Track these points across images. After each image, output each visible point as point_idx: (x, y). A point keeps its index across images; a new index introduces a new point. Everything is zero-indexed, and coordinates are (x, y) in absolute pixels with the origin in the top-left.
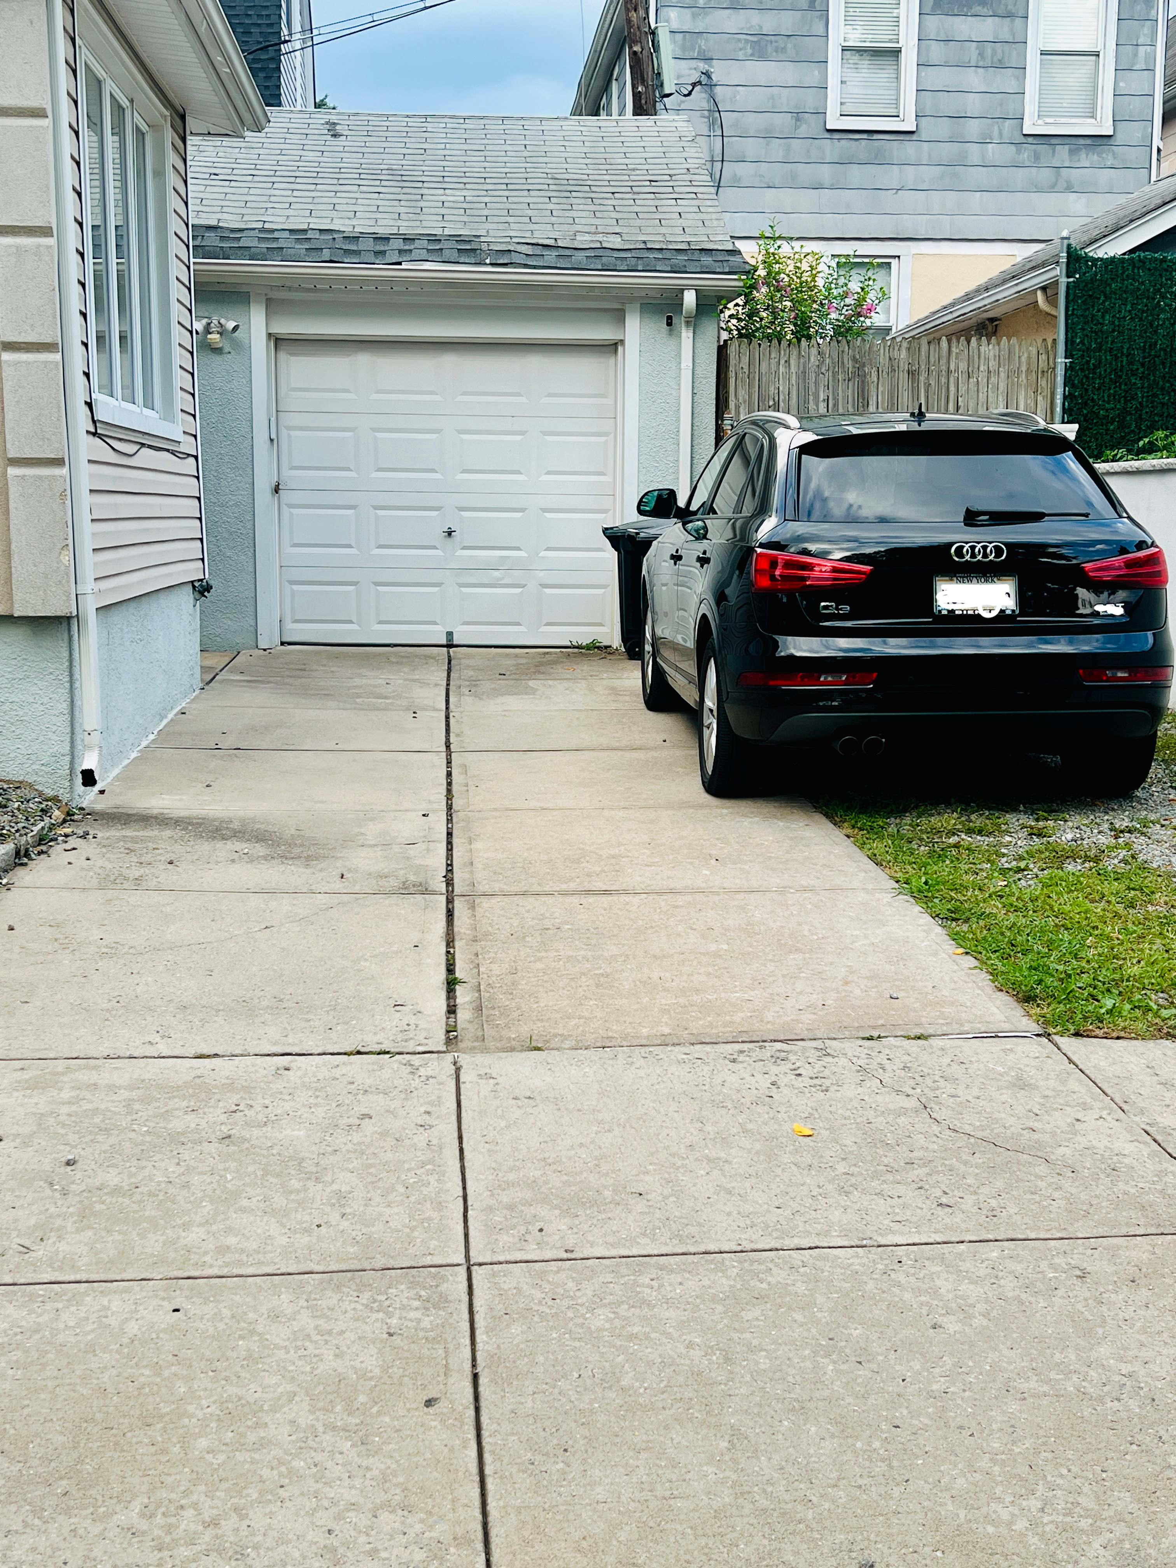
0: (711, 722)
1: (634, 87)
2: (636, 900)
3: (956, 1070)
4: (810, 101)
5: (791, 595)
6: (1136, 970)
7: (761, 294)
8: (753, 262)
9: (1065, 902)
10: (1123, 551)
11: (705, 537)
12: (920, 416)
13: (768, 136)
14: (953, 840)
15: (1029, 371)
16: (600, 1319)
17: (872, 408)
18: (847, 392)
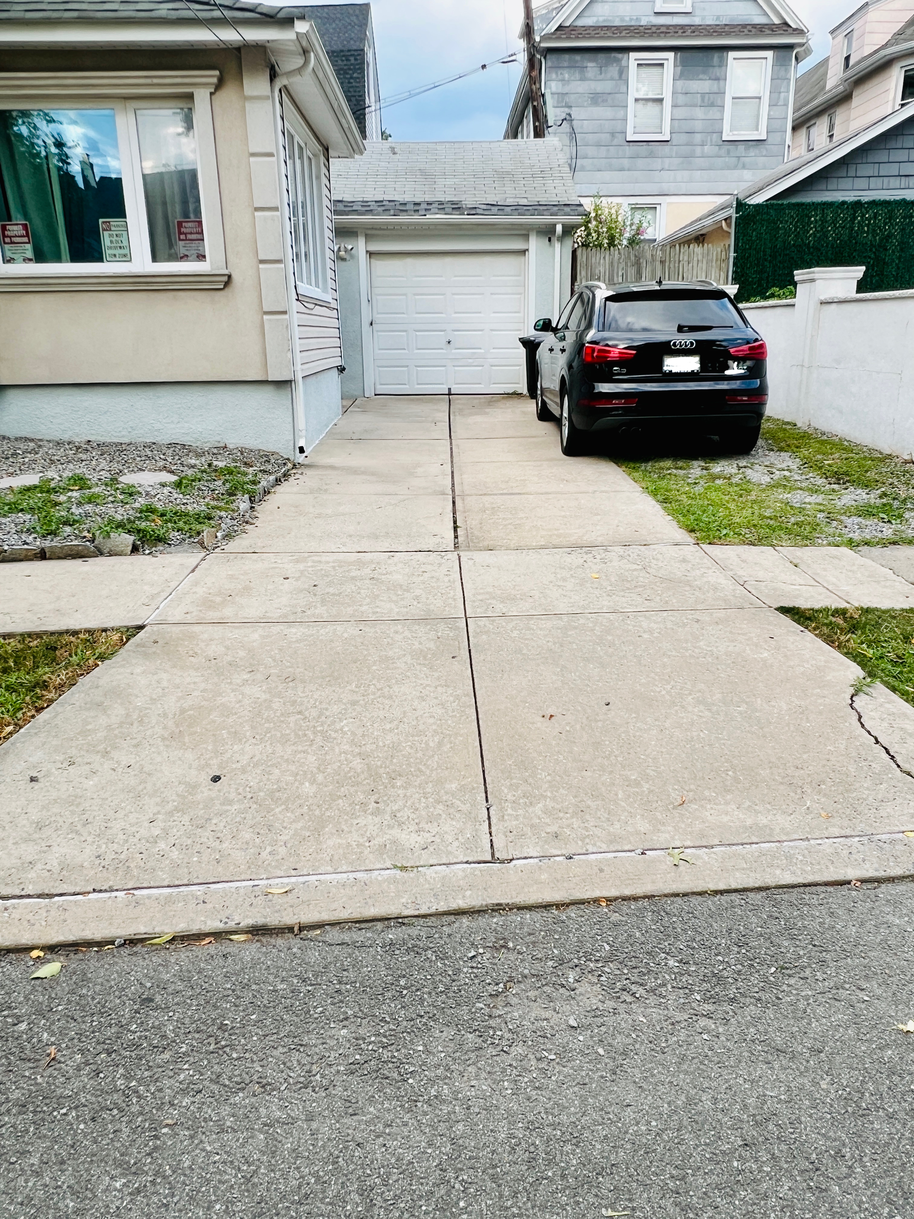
0: (566, 423)
1: (534, 124)
2: (531, 497)
3: (659, 556)
4: (619, 127)
5: (600, 365)
6: (738, 520)
7: (593, 225)
8: (588, 210)
9: (713, 495)
10: (748, 343)
11: (564, 340)
12: (660, 283)
13: (598, 145)
14: (669, 472)
15: (717, 260)
16: (515, 634)
17: (643, 279)
18: (632, 271)
